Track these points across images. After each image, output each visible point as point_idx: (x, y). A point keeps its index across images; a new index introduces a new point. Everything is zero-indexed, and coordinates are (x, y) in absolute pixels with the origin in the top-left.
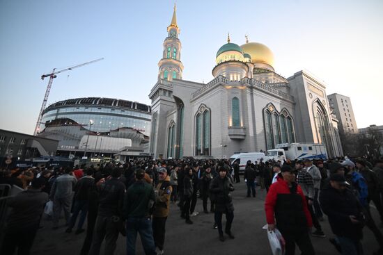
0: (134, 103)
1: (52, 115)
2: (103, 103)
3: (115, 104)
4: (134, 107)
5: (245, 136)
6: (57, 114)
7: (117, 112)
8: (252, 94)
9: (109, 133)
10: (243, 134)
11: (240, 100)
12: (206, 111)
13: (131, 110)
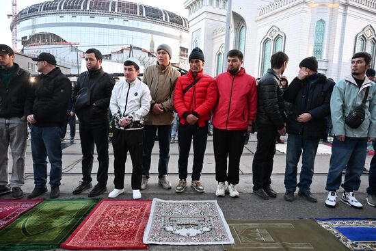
0: (141, 6)
1: (27, 28)
2: (95, 7)
3: (113, 9)
4: (141, 12)
5: (326, 70)
6: (34, 27)
7: (118, 21)
8: (345, 15)
9: (110, 55)
10: (325, 68)
11: (327, 23)
12: (278, 37)
13: (137, 18)
